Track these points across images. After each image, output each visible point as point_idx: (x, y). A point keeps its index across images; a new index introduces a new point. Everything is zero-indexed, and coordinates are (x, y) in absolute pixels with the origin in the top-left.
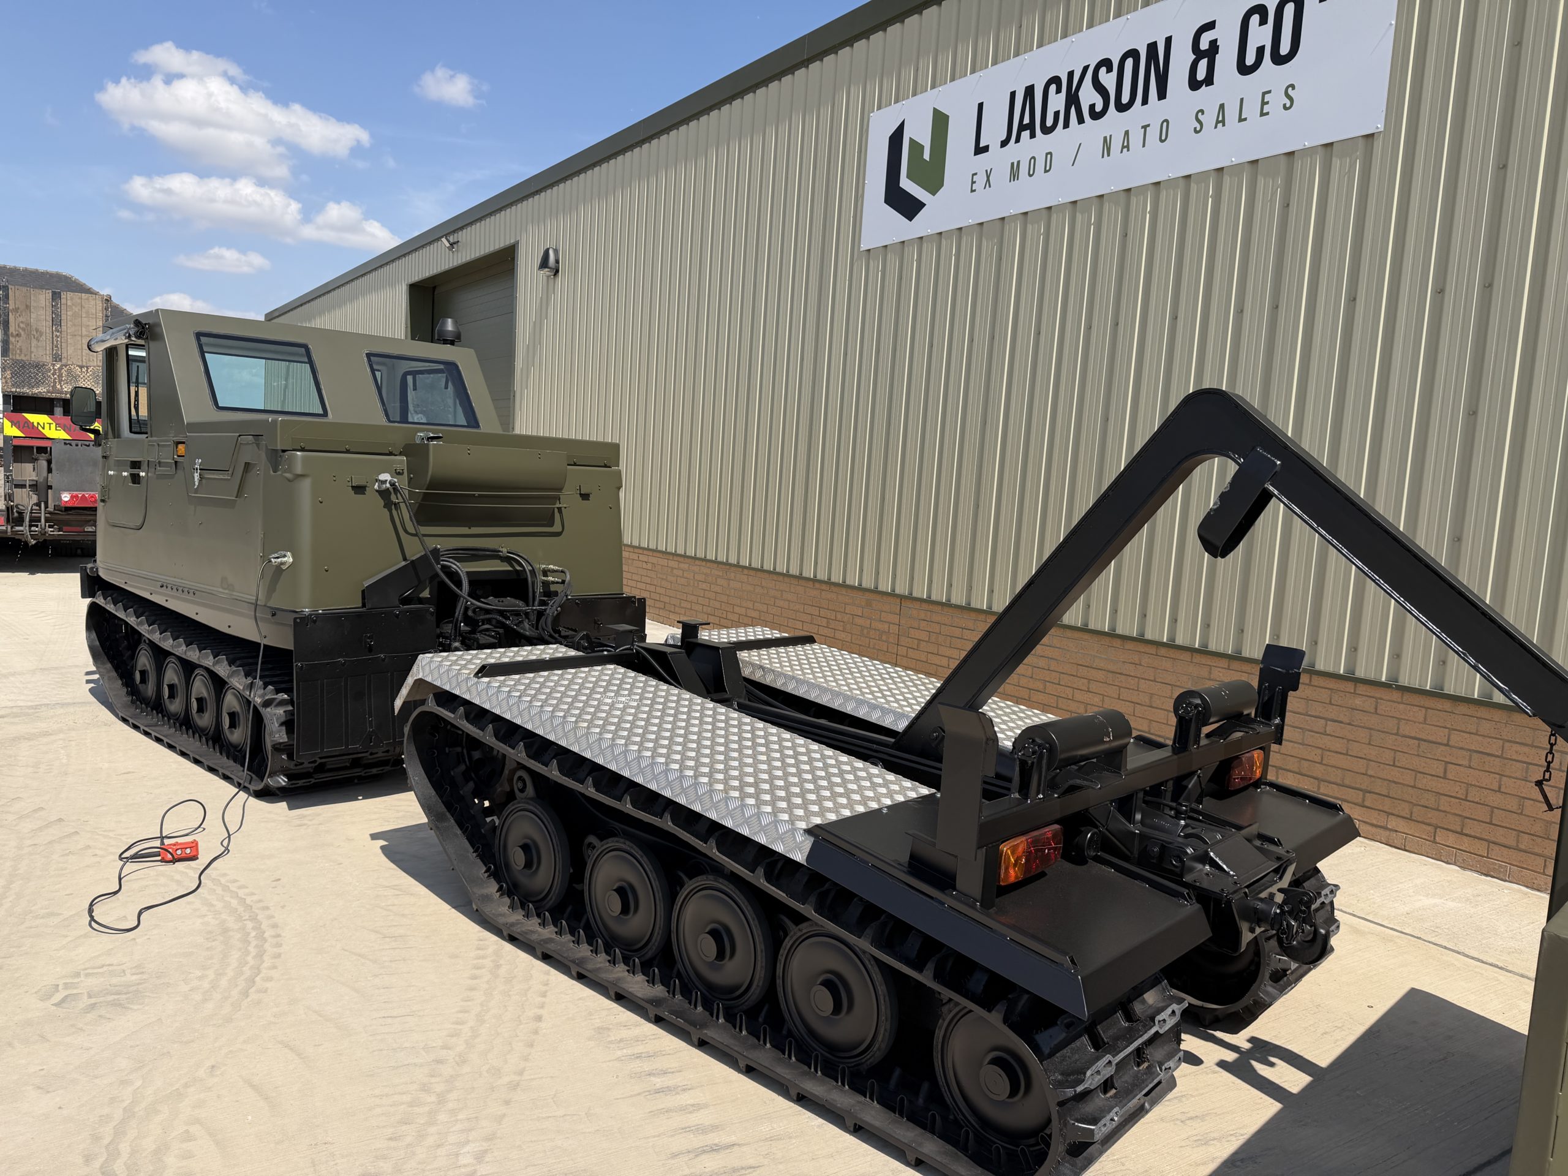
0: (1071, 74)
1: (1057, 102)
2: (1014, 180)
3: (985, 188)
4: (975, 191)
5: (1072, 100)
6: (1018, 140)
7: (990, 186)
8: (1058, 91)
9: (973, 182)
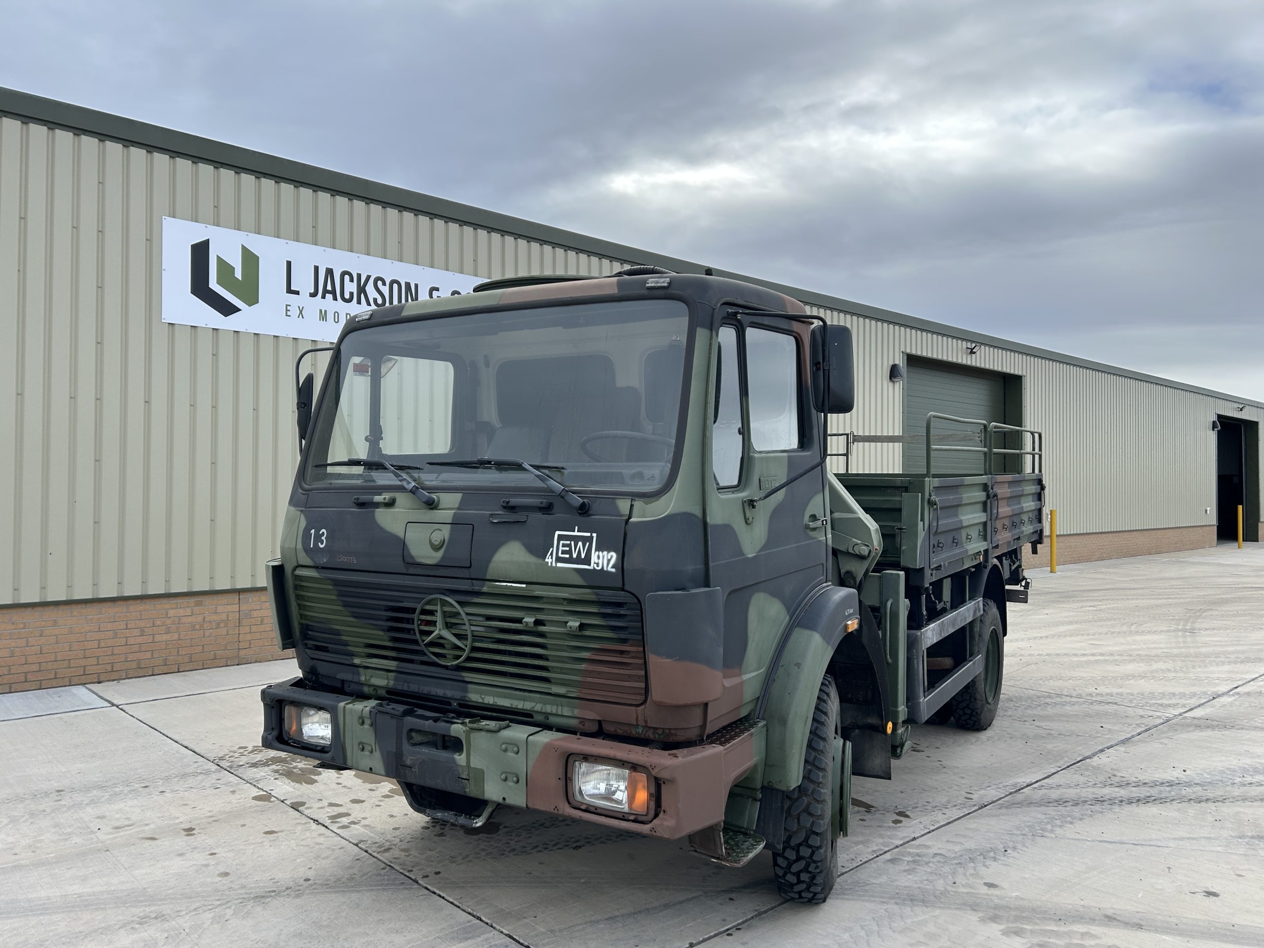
0: (359, 276)
1: (351, 287)
2: (323, 320)
3: (299, 317)
4: (290, 316)
5: (362, 290)
6: (323, 297)
7: (303, 318)
8: (352, 280)
9: (287, 310)
